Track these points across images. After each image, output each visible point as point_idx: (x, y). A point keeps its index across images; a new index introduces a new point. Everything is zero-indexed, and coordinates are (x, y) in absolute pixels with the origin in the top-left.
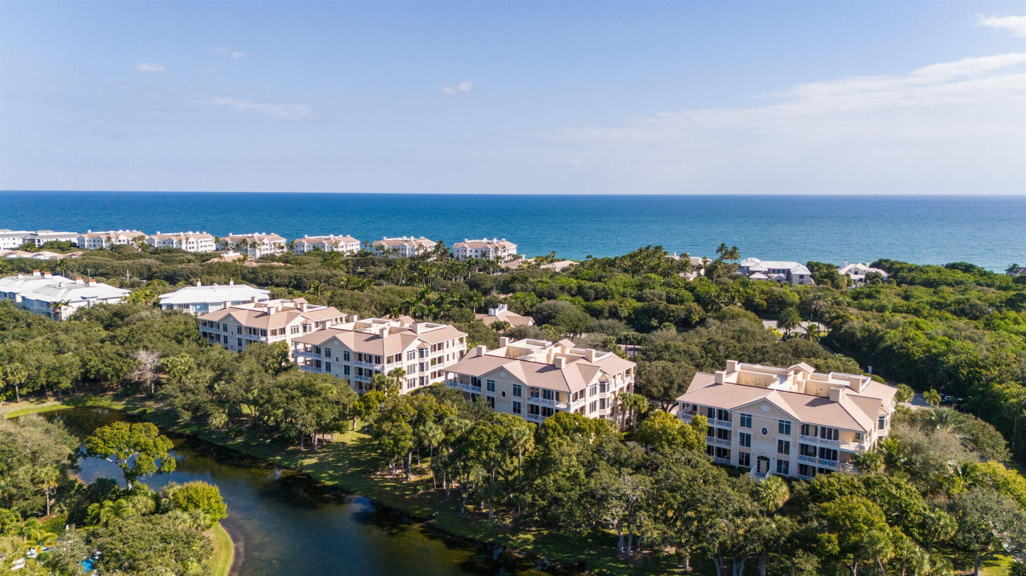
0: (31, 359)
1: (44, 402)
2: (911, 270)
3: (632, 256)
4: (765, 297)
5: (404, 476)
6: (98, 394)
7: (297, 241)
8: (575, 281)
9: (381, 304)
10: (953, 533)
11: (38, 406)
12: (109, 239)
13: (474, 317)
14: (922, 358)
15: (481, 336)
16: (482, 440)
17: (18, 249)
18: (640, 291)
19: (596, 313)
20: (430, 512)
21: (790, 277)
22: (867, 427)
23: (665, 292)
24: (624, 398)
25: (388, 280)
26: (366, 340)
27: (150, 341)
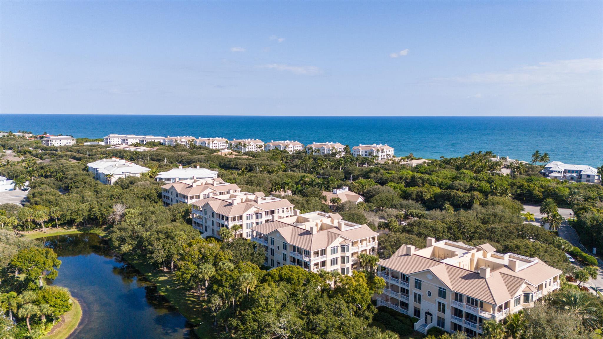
0: (65, 205)
1: (69, 229)
3: (465, 158)
4: (543, 190)
5: (204, 295)
6: (98, 226)
7: (268, 143)
8: (411, 173)
9: (275, 183)
11: (66, 231)
12: (176, 141)
17: (132, 145)
18: (453, 182)
19: (406, 196)
20: (200, 321)
21: (580, 176)
22: (500, 302)
23: (470, 183)
24: (362, 257)
25: (299, 168)
26: (225, 206)
27: (127, 199)
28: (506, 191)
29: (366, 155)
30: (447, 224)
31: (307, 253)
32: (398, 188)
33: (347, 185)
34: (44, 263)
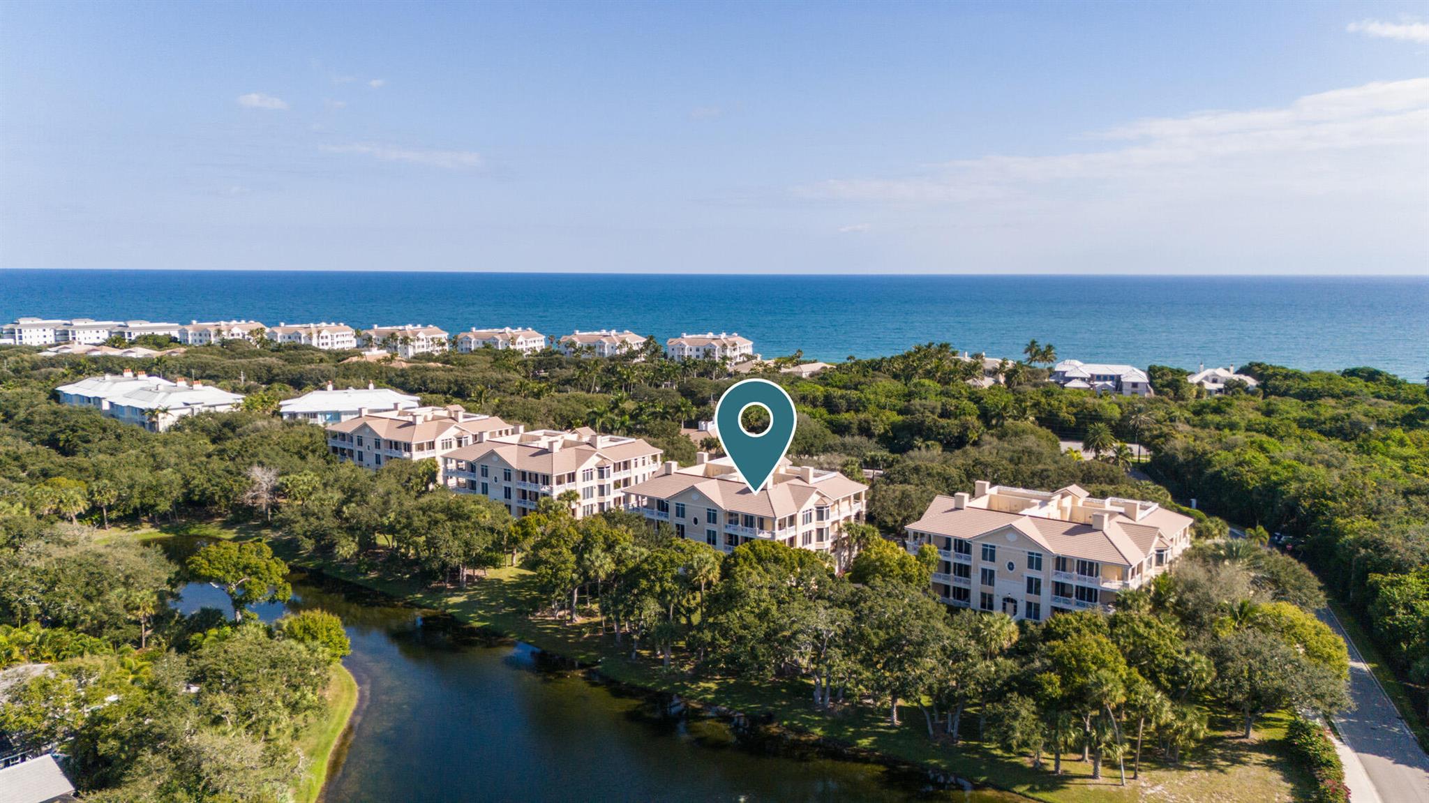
0: (123, 476)
1: (138, 529)
2: (1288, 377)
3: (905, 357)
4: (1075, 411)
5: (568, 618)
6: (202, 520)
7: (461, 335)
8: (822, 389)
9: (560, 415)
10: (1209, 681)
11: (132, 534)
12: (219, 332)
13: (679, 432)
14: (1257, 487)
15: (683, 455)
16: (656, 569)
17: (103, 344)
18: (907, 402)
19: (840, 429)
20: (596, 657)
21: (1120, 386)
22: (1134, 561)
24: (847, 529)
25: (576, 385)
26: (532, 456)
27: (267, 456)
29: (698, 357)
32: (818, 415)
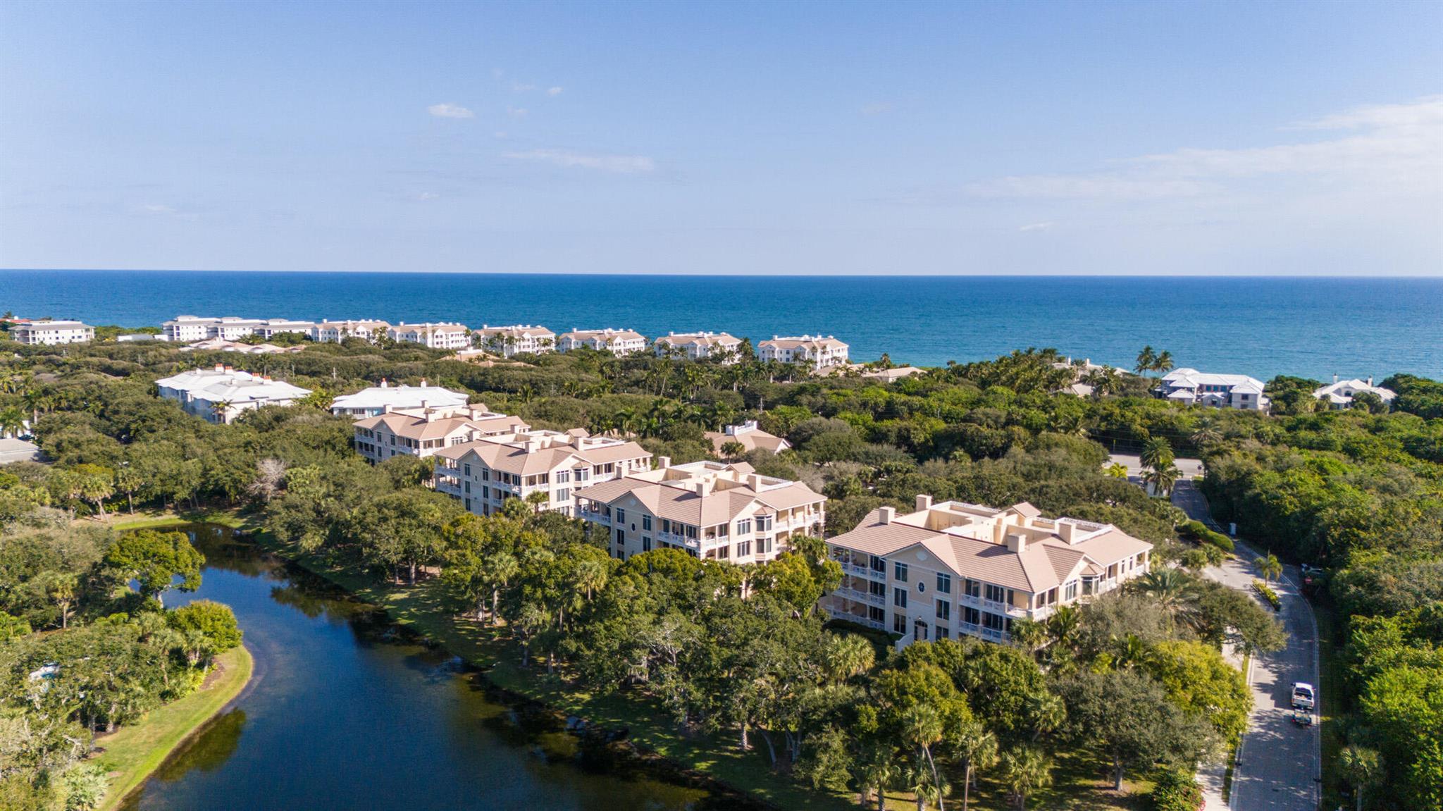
1: (161, 515)
2: (1425, 391)
3: (998, 362)
4: (1149, 423)
7: (564, 335)
8: (886, 394)
10: (1057, 724)
12: (345, 330)
13: (700, 436)
17: (238, 341)
18: (972, 410)
19: (876, 437)
20: (493, 661)
21: (1229, 398)
22: (1040, 588)
23: (1006, 413)
24: (795, 541)
25: (644, 387)
26: (511, 455)
27: (284, 450)
28: (1075, 425)
29: (788, 360)
30: (956, 482)
31: (693, 532)
32: (860, 422)
33: (754, 419)
34: (176, 559)
